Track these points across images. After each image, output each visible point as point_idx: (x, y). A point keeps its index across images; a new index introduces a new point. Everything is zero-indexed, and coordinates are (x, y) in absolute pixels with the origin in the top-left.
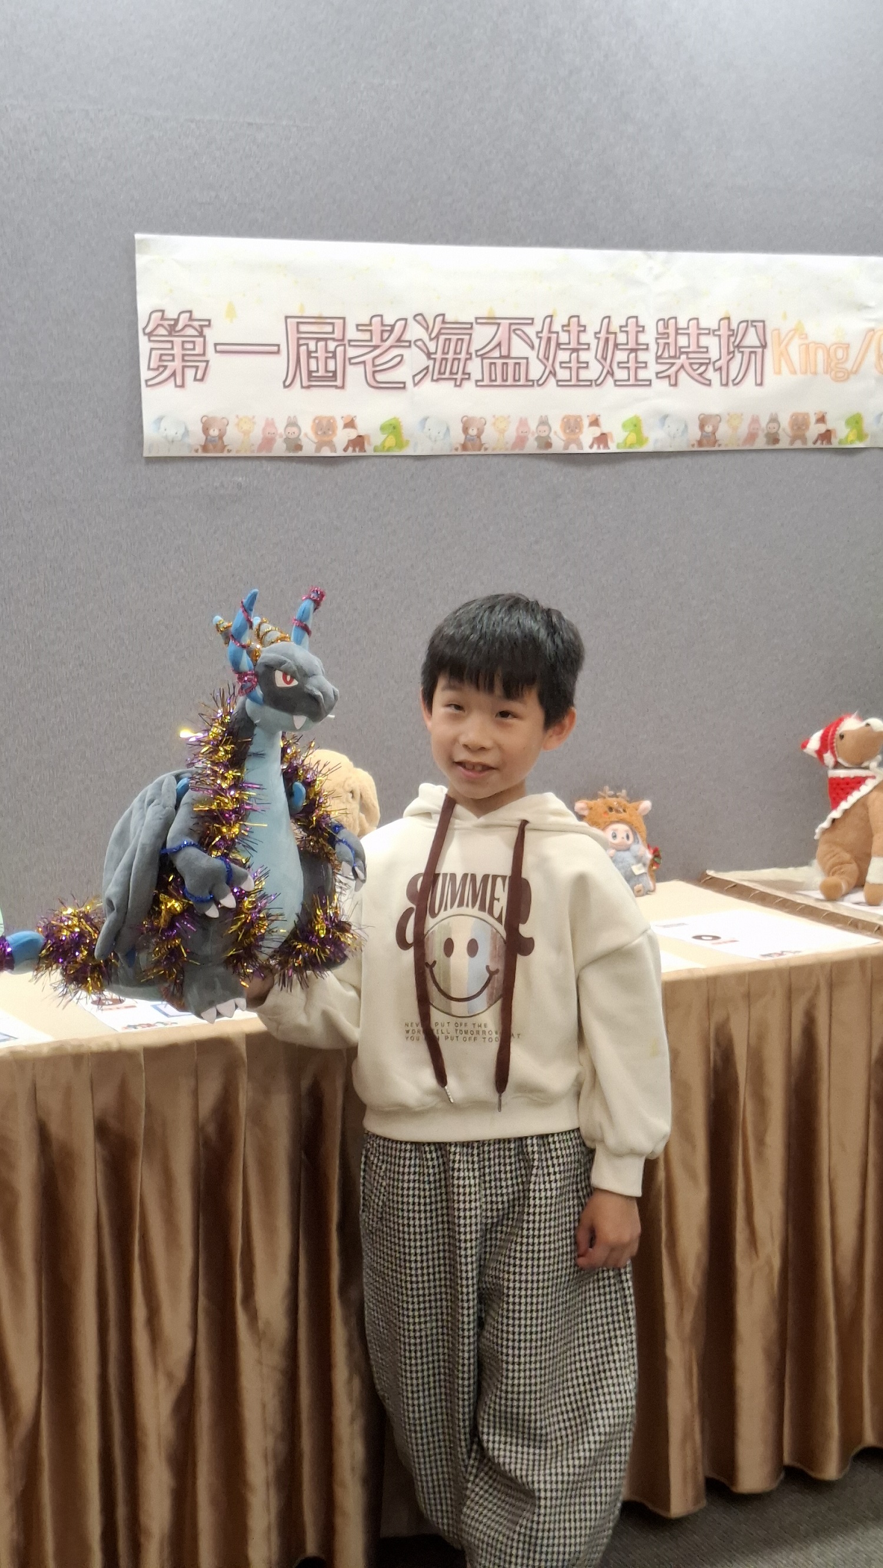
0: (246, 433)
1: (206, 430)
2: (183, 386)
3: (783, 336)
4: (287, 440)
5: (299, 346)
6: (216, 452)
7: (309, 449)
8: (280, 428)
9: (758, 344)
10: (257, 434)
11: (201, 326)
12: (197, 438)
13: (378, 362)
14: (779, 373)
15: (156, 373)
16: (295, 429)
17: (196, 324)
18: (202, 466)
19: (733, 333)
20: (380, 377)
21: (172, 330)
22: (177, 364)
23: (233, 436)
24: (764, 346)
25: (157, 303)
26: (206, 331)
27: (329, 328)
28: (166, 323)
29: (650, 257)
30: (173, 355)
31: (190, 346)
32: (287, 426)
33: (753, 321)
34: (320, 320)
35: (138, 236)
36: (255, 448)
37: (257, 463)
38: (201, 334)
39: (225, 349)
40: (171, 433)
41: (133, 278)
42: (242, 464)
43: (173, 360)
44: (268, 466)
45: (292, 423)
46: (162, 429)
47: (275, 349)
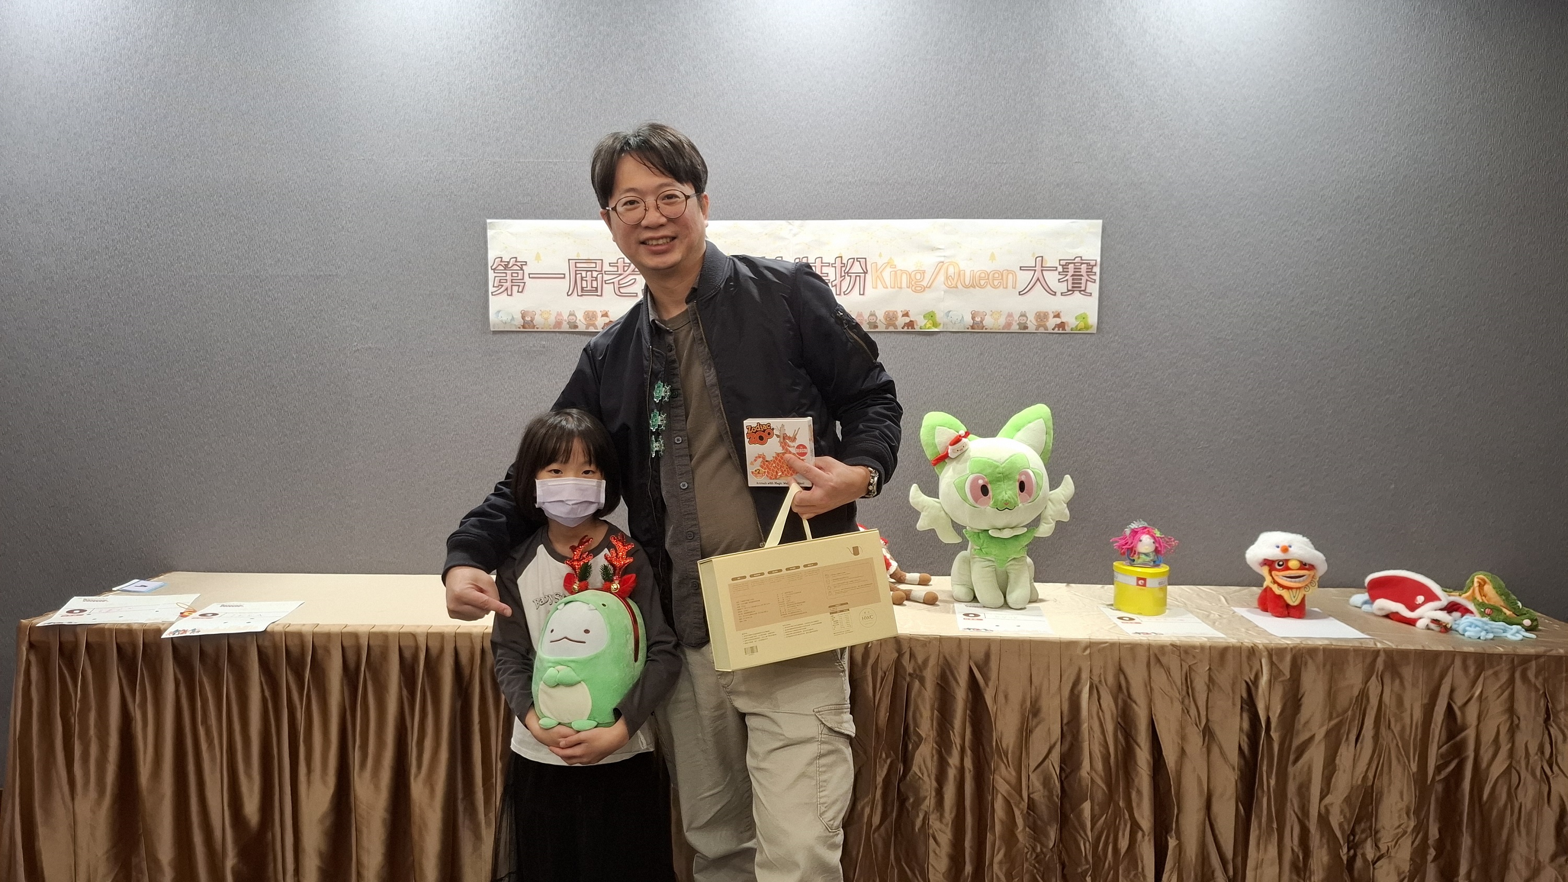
0: (546, 319)
1: (523, 317)
2: (511, 295)
3: (878, 268)
4: (569, 323)
5: (576, 274)
6: (530, 328)
7: (582, 328)
8: (565, 317)
9: (862, 272)
10: (552, 320)
11: (521, 265)
12: (519, 321)
13: (621, 283)
14: (876, 288)
15: (498, 288)
16: (574, 317)
17: (518, 264)
18: (524, 335)
19: (843, 265)
20: (622, 290)
21: (506, 267)
22: (509, 284)
23: (538, 320)
24: (865, 273)
25: (499, 254)
26: (524, 267)
27: (594, 265)
28: (503, 264)
29: (790, 223)
30: (506, 280)
31: (516, 275)
32: (569, 315)
33: (857, 258)
34: (588, 261)
35: (488, 221)
36: (552, 327)
37: (553, 334)
38: (522, 269)
39: (532, 276)
40: (504, 319)
41: (486, 242)
42: (545, 334)
43: (506, 282)
44: (561, 336)
45: (572, 314)
46: (500, 317)
47: (563, 276)
